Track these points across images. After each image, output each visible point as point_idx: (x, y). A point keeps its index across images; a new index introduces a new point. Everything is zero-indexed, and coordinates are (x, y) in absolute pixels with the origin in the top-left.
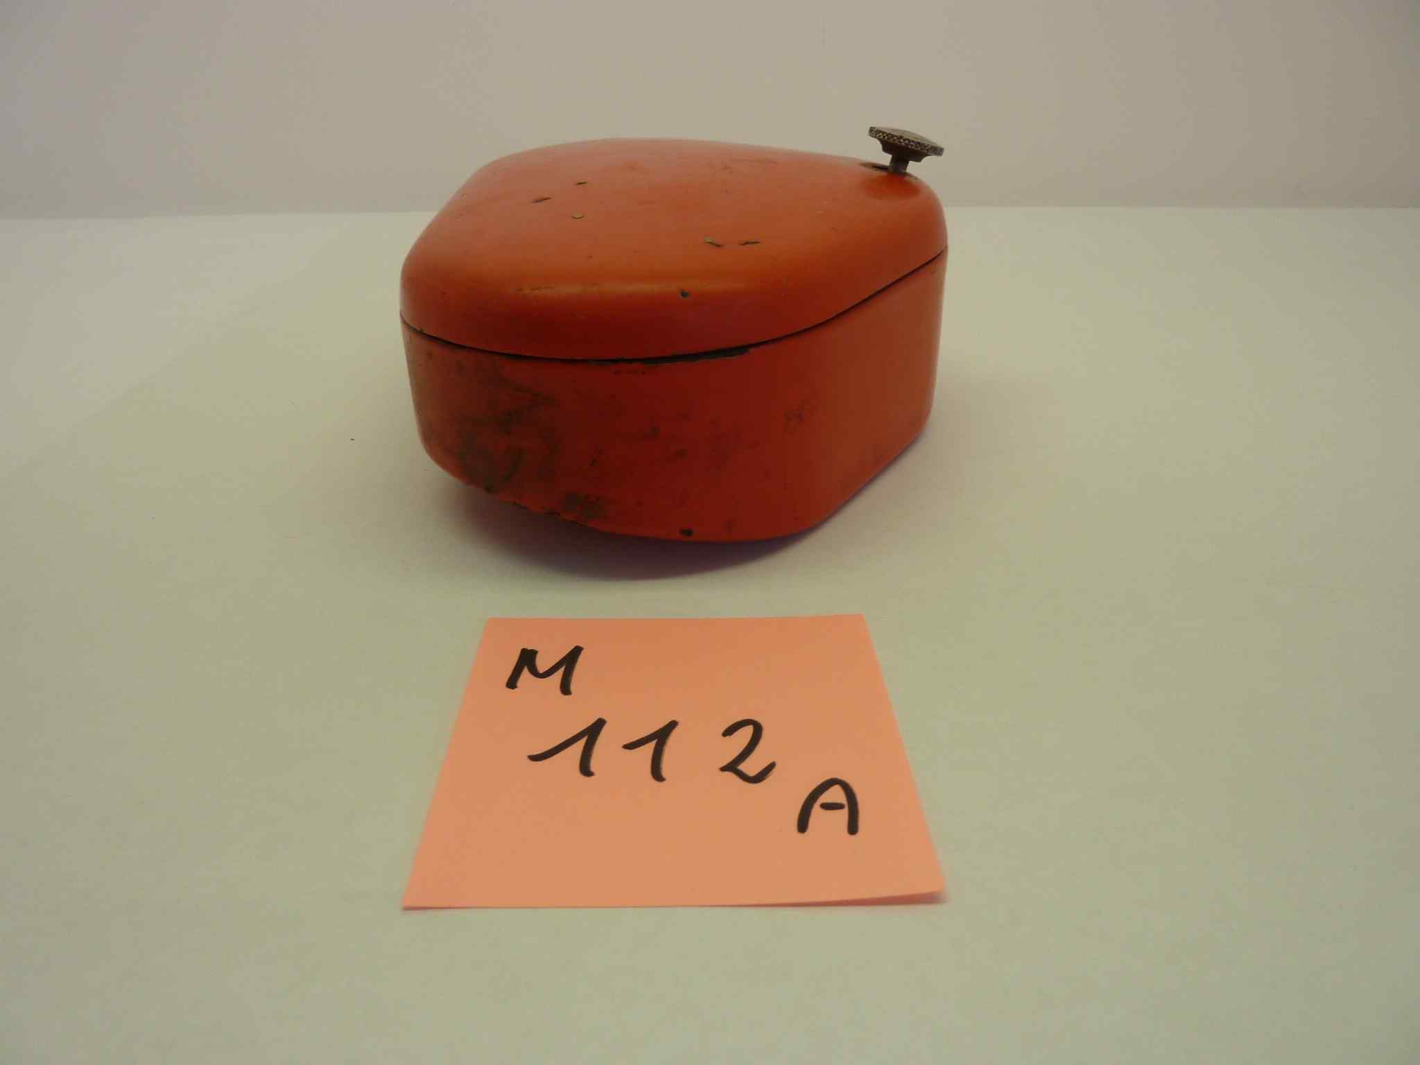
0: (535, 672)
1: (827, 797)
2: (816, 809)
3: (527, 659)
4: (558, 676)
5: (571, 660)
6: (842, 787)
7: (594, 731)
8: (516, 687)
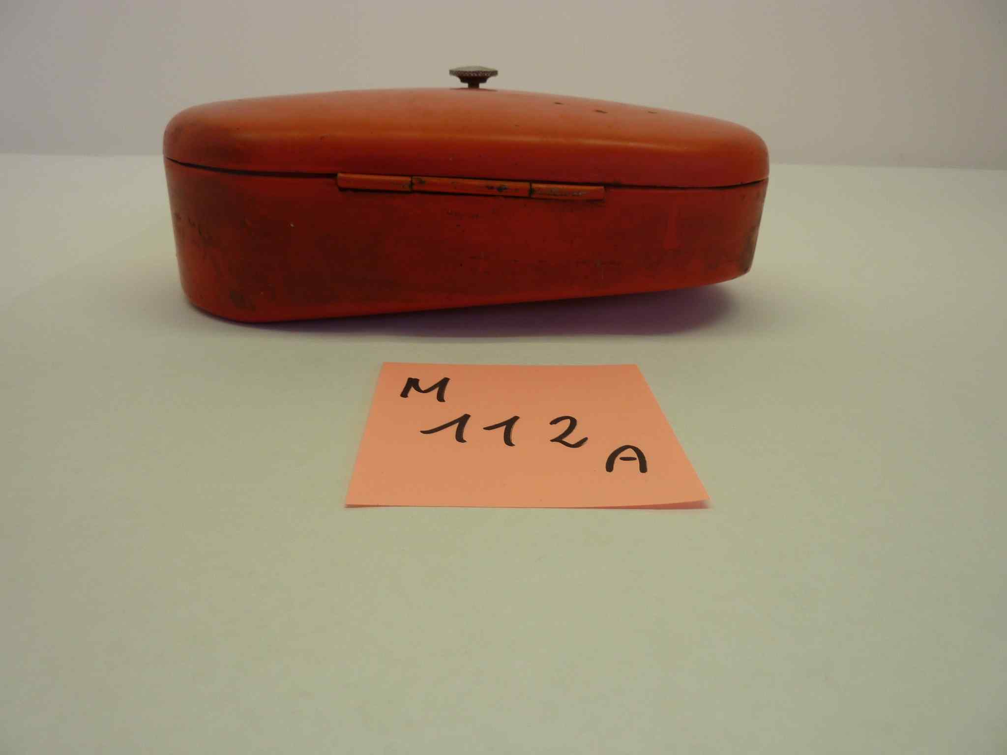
0: (419, 390)
1: (624, 454)
2: (617, 460)
3: (412, 383)
4: (435, 392)
5: (443, 384)
6: (635, 451)
7: (463, 421)
8: (407, 397)
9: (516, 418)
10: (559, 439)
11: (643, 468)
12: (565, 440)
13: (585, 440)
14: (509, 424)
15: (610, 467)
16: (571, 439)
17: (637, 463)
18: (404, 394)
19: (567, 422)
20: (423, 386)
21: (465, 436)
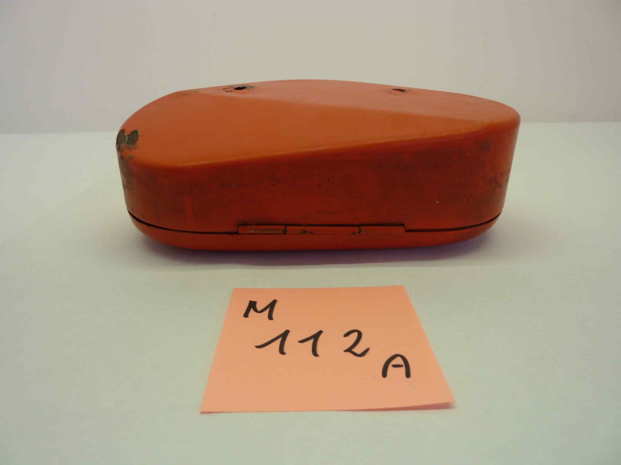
0: (256, 310)
1: (394, 362)
2: (390, 368)
3: (252, 305)
4: (267, 312)
5: (272, 305)
6: (401, 358)
7: (285, 335)
8: (248, 317)
9: (320, 332)
10: (349, 350)
11: (408, 375)
12: (354, 350)
13: (367, 350)
14: (316, 337)
15: (384, 374)
16: (358, 350)
17: (403, 369)
18: (246, 315)
19: (355, 335)
20: (259, 307)
21: (286, 350)
